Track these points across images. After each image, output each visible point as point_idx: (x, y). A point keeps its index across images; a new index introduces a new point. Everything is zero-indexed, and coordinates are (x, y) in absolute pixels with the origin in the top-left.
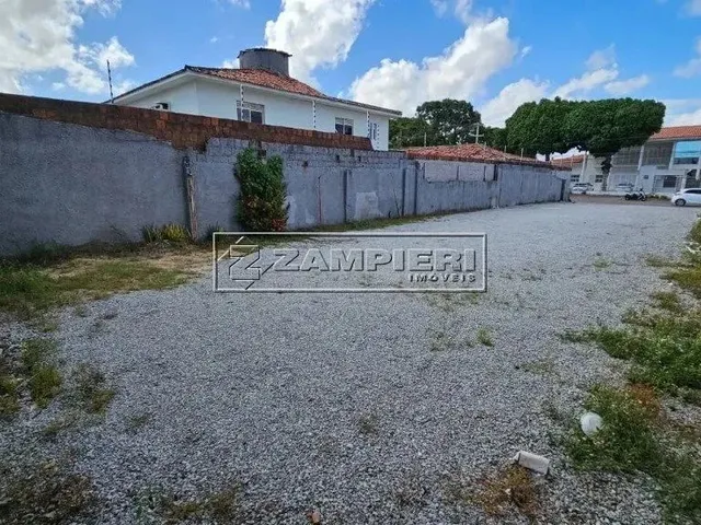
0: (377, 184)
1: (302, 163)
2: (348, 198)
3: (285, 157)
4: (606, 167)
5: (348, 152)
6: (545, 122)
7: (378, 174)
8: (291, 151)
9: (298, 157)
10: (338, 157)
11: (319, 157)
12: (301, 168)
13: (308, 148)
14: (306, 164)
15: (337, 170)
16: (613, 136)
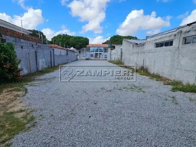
0: (44, 56)
1: (21, 47)
2: (38, 61)
3: (14, 43)
4: (80, 52)
5: (35, 43)
6: (65, 40)
7: (44, 53)
8: (15, 41)
9: (19, 44)
10: (32, 45)
11: (26, 45)
12: (21, 49)
13: (22, 41)
14: (22, 47)
15: (33, 51)
16: (81, 45)
